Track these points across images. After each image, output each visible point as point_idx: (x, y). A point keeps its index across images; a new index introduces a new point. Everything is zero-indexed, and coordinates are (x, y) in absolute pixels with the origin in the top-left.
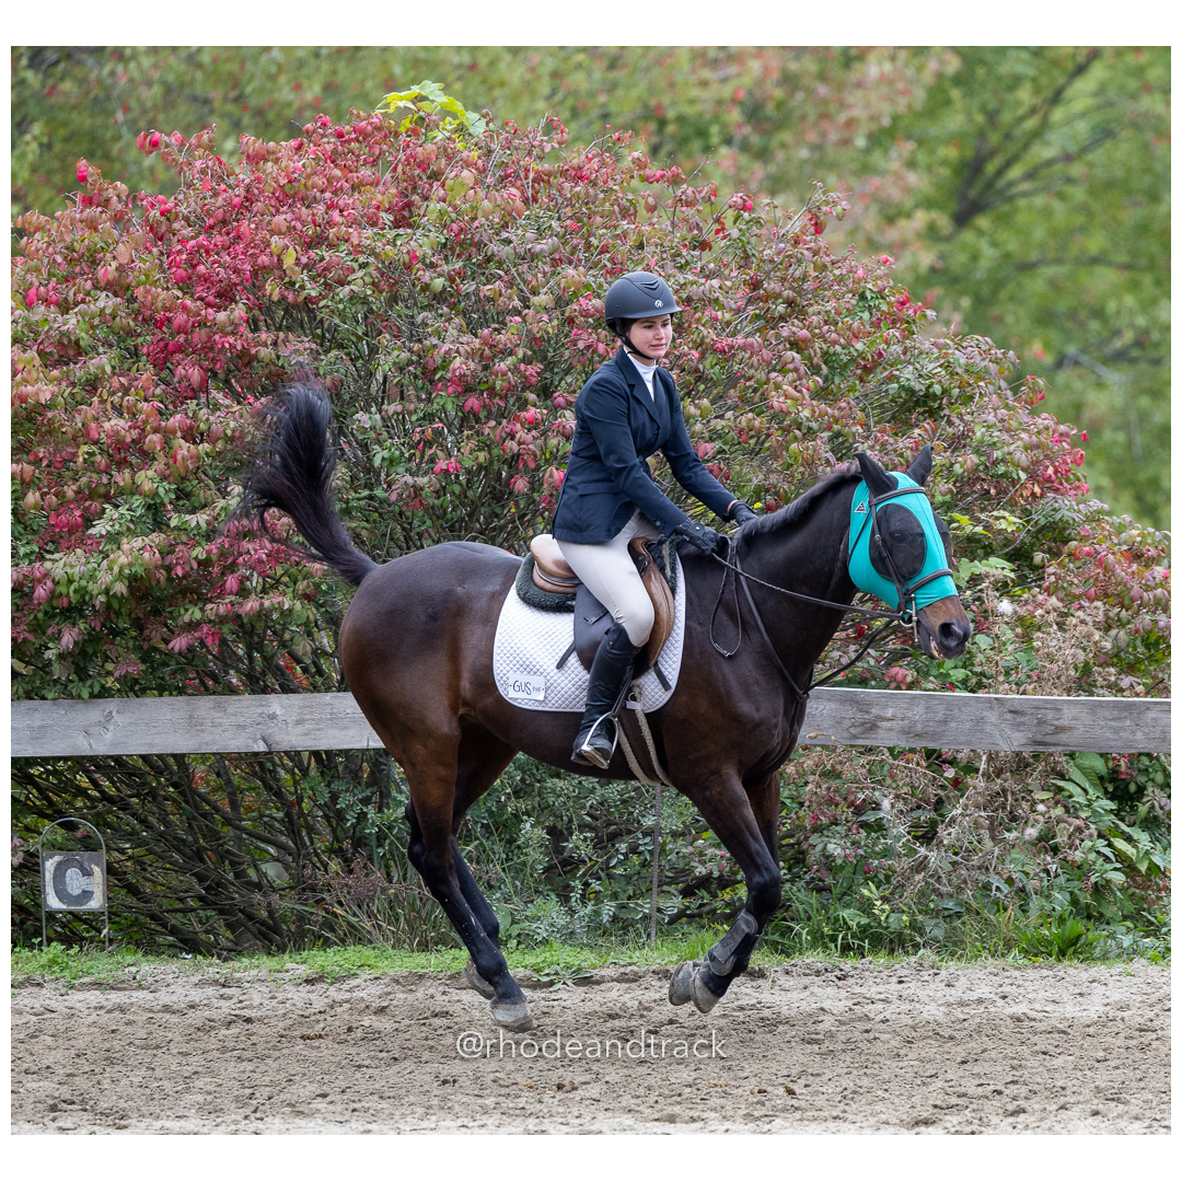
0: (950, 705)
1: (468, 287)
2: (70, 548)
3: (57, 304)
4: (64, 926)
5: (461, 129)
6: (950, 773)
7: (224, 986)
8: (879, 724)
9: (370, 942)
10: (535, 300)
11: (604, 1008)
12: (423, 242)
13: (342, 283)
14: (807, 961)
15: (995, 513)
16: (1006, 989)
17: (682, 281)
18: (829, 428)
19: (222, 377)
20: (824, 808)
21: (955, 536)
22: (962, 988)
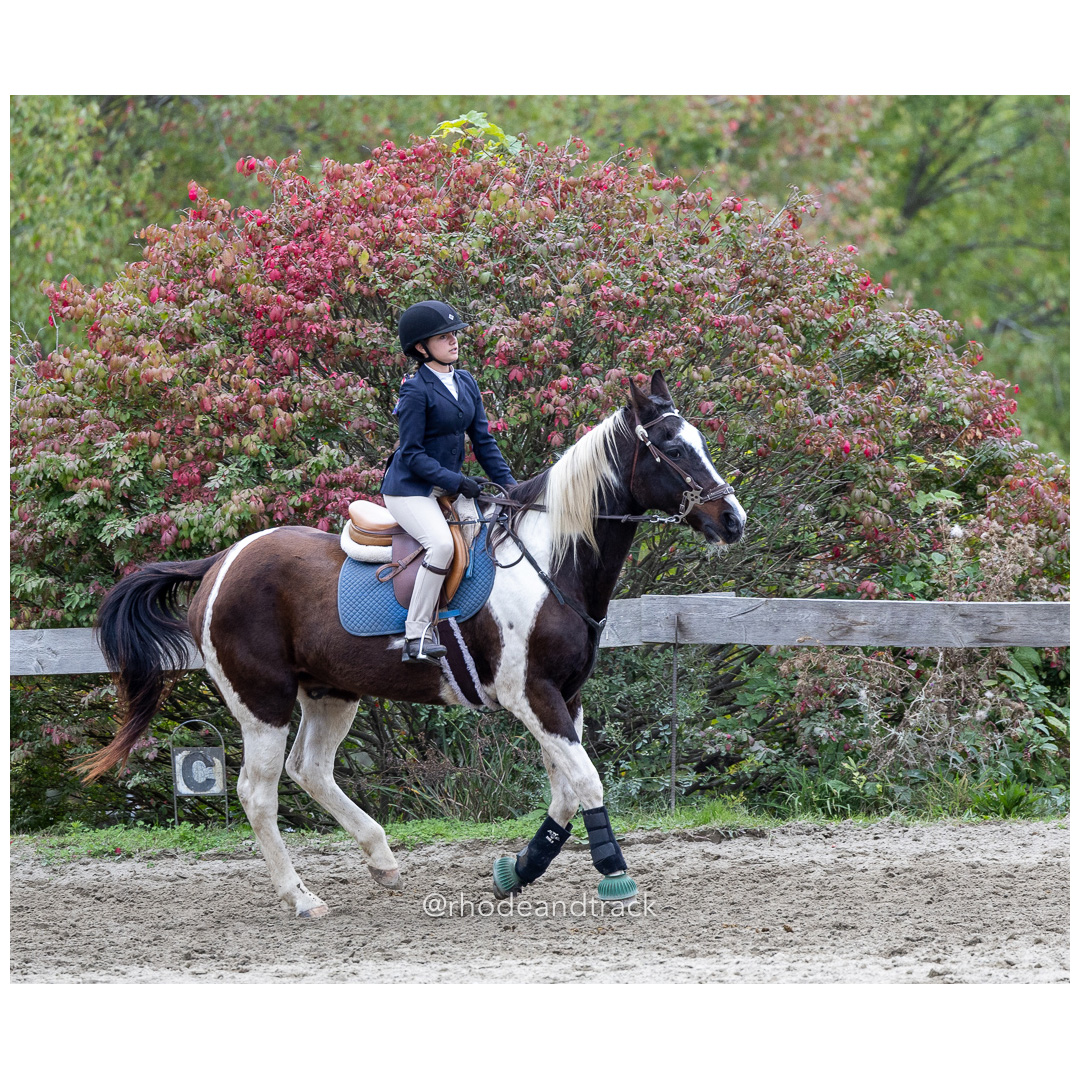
0: (911, 611)
1: (510, 278)
2: (190, 500)
3: (175, 301)
4: (191, 808)
5: (502, 150)
6: (913, 666)
7: (323, 854)
8: (854, 628)
9: (442, 815)
10: (565, 288)
12: (472, 243)
13: (407, 278)
14: (800, 823)
15: (945, 453)
16: (963, 842)
17: (685, 270)
18: (808, 387)
19: (311, 356)
20: (811, 698)
21: (913, 473)
22: (926, 842)
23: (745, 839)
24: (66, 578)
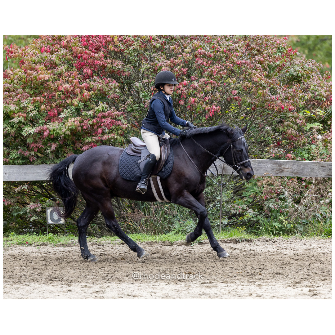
0: (305, 164)
1: (167, 46)
2: (54, 121)
3: (50, 52)
4: (53, 228)
6: (304, 184)
7: (98, 245)
8: (284, 170)
9: (140, 233)
10: (186, 50)
11: (206, 251)
13: (131, 45)
14: (264, 237)
15: (317, 110)
16: (321, 245)
17: (227, 44)
18: (270, 86)
19: (97, 72)
20: (269, 194)
21: (305, 117)
22: (308, 245)
23: (245, 242)
24: (10, 148)
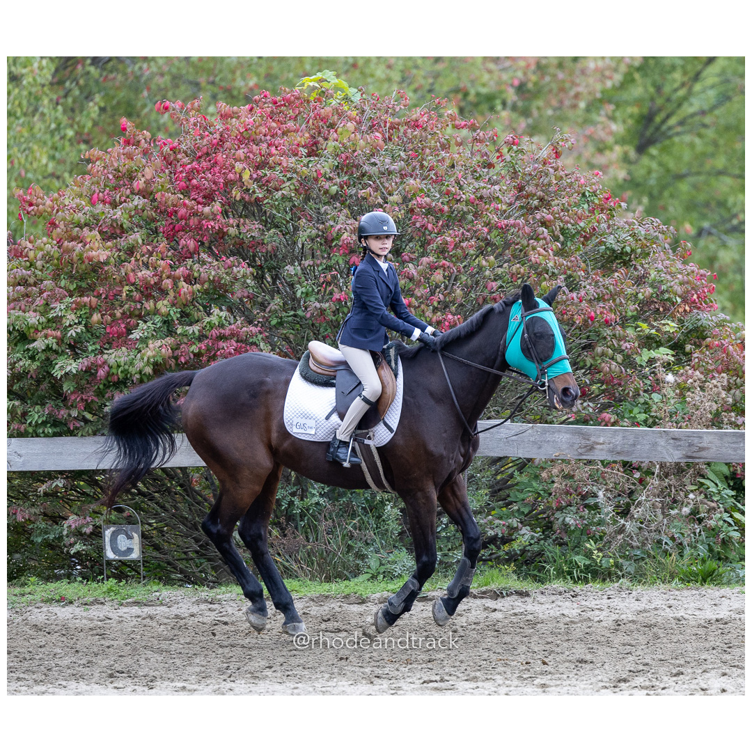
0: (637, 436)
1: (352, 191)
2: (119, 347)
3: (110, 203)
4: (116, 569)
5: (346, 99)
6: (637, 475)
7: (211, 603)
8: (595, 446)
9: (297, 577)
10: (391, 198)
12: (325, 165)
13: (277, 190)
14: (554, 586)
15: (663, 322)
16: (671, 602)
17: (477, 187)
18: (565, 273)
19: (207, 245)
20: (563, 496)
21: (639, 336)
22: (645, 602)
23: (515, 597)
24: (29, 402)
